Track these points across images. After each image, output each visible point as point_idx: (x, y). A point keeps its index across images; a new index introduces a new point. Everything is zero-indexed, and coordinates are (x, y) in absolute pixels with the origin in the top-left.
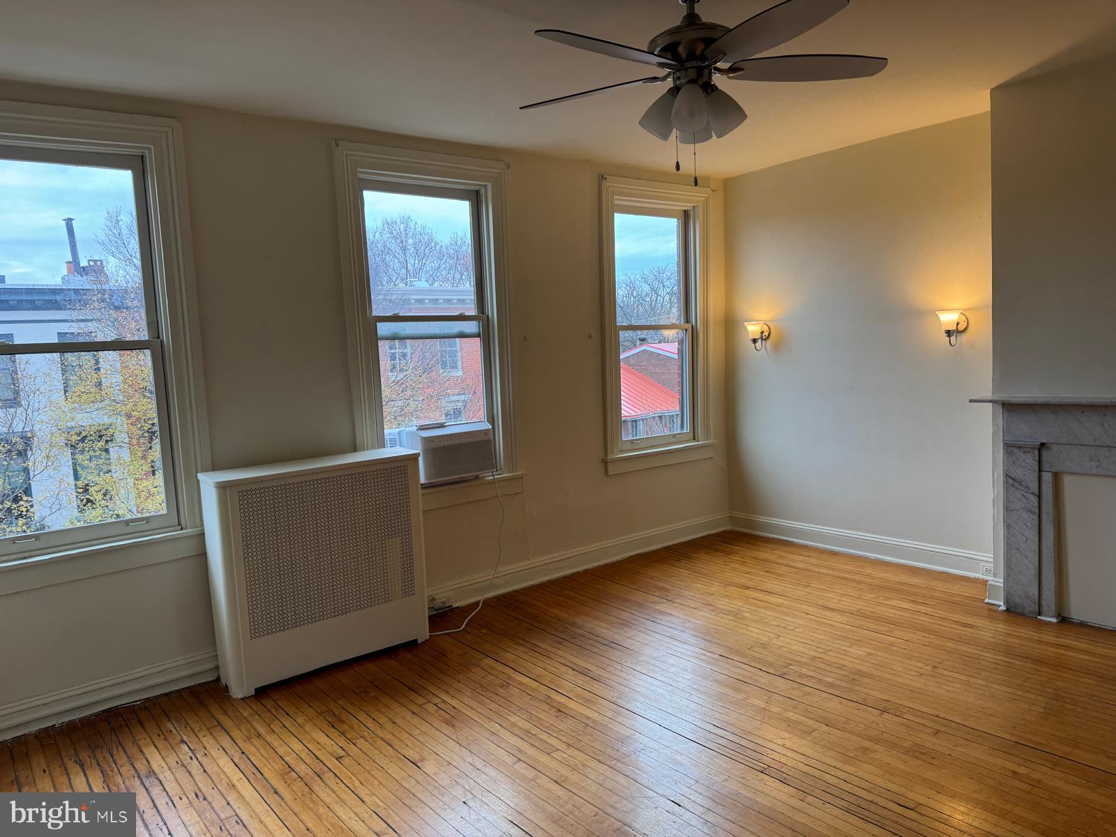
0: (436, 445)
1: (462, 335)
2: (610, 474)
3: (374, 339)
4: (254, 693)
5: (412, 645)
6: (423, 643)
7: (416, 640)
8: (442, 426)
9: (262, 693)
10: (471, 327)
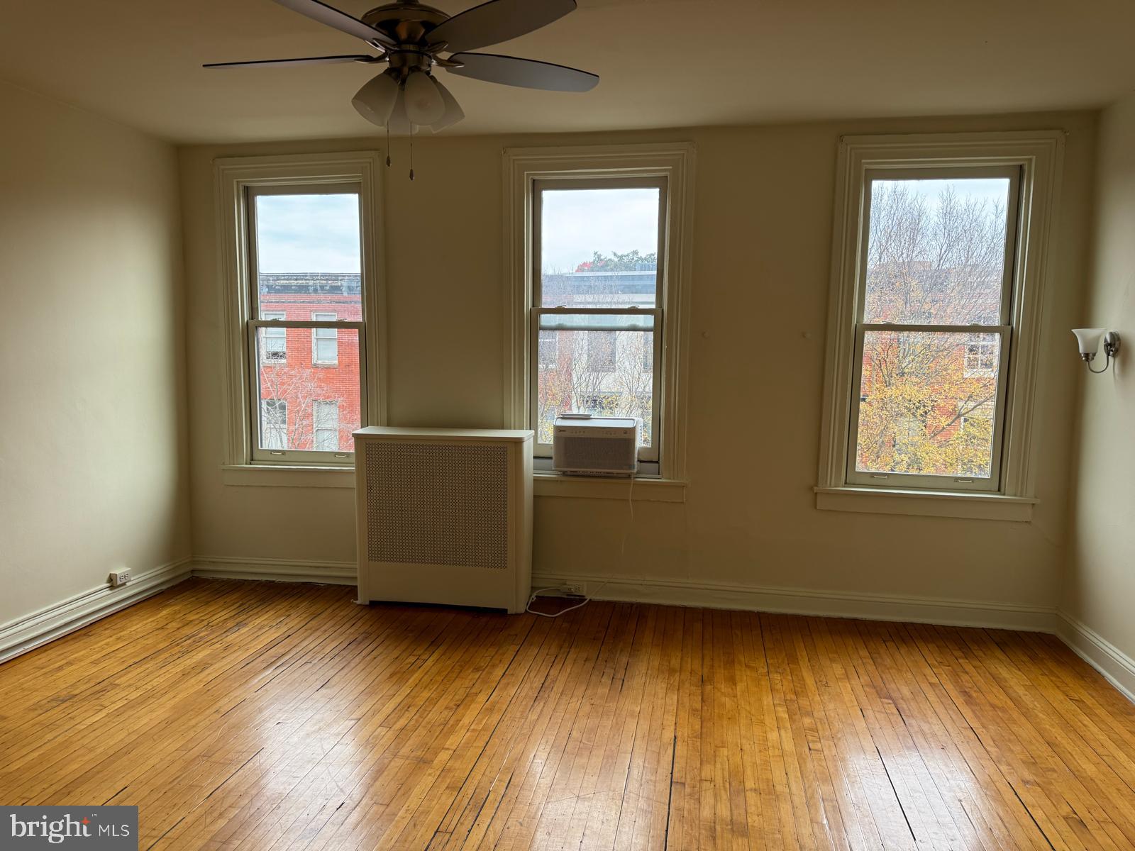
0: (568, 434)
1: (634, 329)
2: (818, 508)
3: (535, 328)
4: (367, 603)
5: (501, 613)
6: (512, 615)
7: (506, 610)
8: (587, 418)
9: (374, 605)
10: (649, 321)
